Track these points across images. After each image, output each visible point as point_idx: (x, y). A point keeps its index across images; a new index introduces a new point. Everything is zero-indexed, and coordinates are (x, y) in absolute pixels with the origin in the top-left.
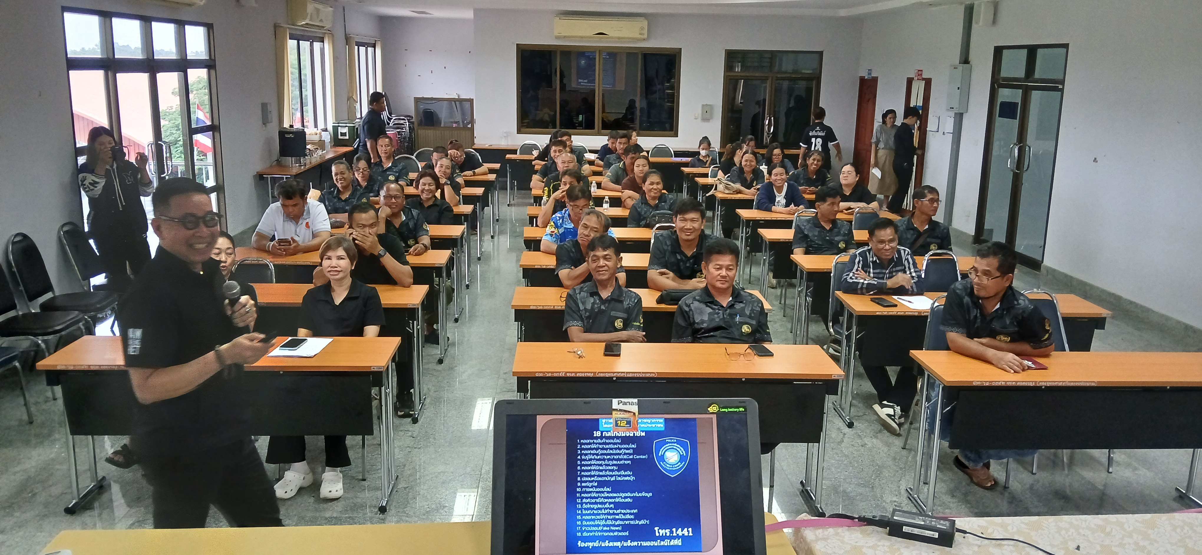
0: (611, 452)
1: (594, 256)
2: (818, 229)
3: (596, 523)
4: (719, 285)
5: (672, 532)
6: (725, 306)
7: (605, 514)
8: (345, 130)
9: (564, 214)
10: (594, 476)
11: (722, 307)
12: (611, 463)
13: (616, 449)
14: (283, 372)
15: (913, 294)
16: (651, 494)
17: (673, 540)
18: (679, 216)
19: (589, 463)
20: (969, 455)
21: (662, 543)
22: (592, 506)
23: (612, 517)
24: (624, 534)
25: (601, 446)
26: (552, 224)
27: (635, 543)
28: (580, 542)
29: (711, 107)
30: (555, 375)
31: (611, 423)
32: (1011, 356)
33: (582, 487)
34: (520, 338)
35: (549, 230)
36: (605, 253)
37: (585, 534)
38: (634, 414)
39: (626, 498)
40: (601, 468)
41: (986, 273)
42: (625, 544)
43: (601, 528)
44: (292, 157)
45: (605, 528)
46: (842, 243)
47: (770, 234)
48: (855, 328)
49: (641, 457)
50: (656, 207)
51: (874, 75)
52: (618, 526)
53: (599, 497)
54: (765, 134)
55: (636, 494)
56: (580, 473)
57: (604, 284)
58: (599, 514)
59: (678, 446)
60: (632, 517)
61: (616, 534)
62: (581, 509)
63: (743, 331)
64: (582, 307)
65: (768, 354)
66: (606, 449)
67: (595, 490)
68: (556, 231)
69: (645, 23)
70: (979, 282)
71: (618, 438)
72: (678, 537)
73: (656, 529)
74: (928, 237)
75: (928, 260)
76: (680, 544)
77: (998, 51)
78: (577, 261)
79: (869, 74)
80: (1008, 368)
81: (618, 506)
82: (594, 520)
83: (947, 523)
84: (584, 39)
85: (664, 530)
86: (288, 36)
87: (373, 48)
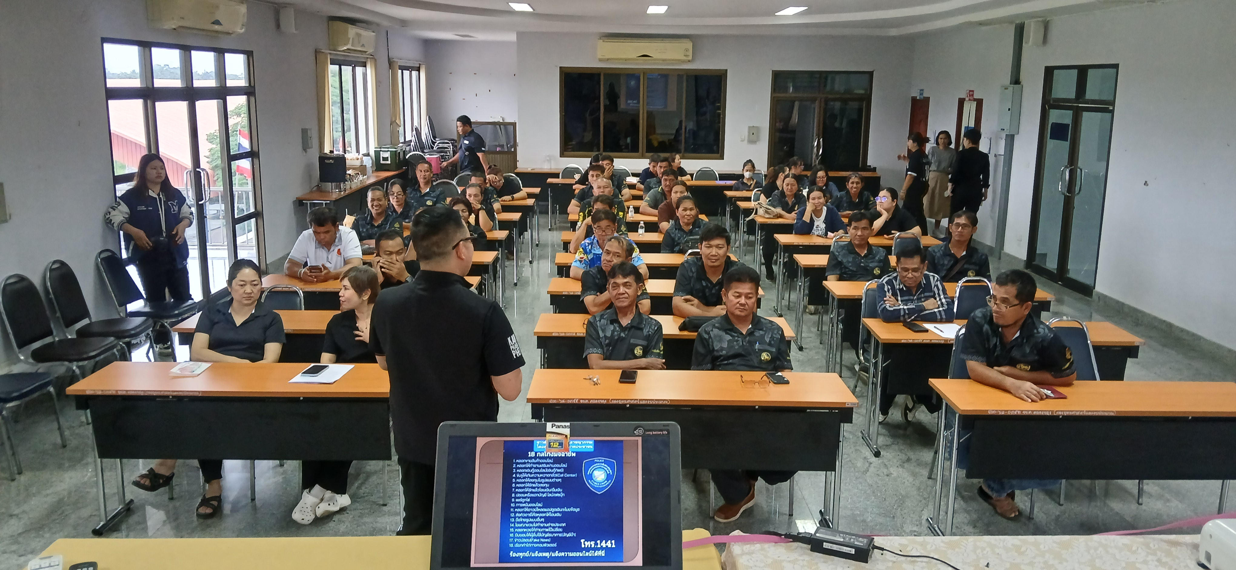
0: (544, 470)
1: (615, 283)
2: (853, 256)
3: (528, 535)
4: (738, 312)
5: (596, 544)
6: (744, 333)
7: (536, 527)
8: (387, 155)
9: (593, 240)
10: (527, 493)
11: (743, 334)
12: (543, 480)
13: (548, 468)
14: (304, 398)
15: (941, 321)
16: (578, 510)
17: (597, 551)
18: (704, 243)
19: (523, 480)
20: (992, 485)
21: (587, 554)
22: (524, 520)
23: (542, 530)
24: (552, 545)
25: (535, 466)
26: (581, 250)
27: (563, 554)
28: (512, 552)
29: (758, 128)
30: (569, 402)
31: (544, 445)
32: (1028, 385)
33: (515, 503)
34: (544, 365)
35: (578, 256)
36: (626, 280)
37: (517, 545)
38: (566, 436)
39: (555, 512)
40: (534, 485)
41: (1005, 300)
42: (553, 555)
43: (531, 540)
44: (331, 182)
45: (535, 540)
46: (877, 269)
47: (804, 260)
48: (880, 356)
49: (572, 475)
50: (691, 233)
51: (925, 95)
52: (548, 538)
53: (531, 512)
54: (814, 156)
55: (565, 510)
56: (515, 490)
57: (624, 311)
58: (531, 527)
59: (606, 465)
60: (561, 530)
61: (545, 545)
62: (514, 523)
63: (763, 358)
64: (601, 334)
65: (783, 381)
66: (540, 468)
67: (527, 505)
68: (585, 257)
69: (689, 45)
70: (998, 310)
71: (550, 458)
72: (602, 548)
73: (582, 541)
74: (966, 263)
75: (961, 287)
76: (603, 555)
77: (1049, 72)
78: (601, 289)
79: (921, 94)
80: (1025, 397)
81: (548, 520)
82: (525, 533)
83: (865, 541)
84: (627, 61)
85: (589, 542)
86: (329, 61)
87: (417, 72)
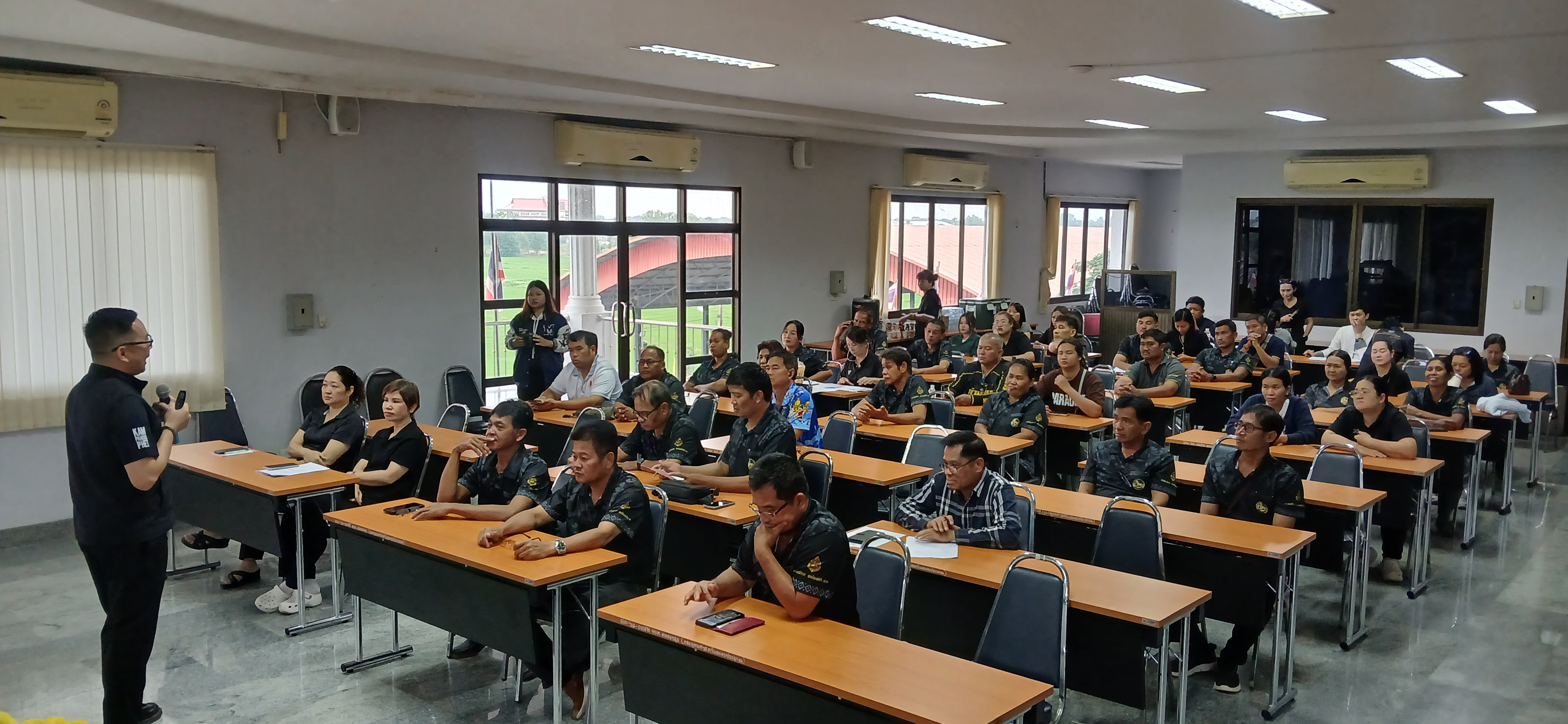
29: (1543, 289)
46: (1138, 480)
69: (1422, 162)
84: (1331, 189)
86: (889, 198)
87: (1123, 210)
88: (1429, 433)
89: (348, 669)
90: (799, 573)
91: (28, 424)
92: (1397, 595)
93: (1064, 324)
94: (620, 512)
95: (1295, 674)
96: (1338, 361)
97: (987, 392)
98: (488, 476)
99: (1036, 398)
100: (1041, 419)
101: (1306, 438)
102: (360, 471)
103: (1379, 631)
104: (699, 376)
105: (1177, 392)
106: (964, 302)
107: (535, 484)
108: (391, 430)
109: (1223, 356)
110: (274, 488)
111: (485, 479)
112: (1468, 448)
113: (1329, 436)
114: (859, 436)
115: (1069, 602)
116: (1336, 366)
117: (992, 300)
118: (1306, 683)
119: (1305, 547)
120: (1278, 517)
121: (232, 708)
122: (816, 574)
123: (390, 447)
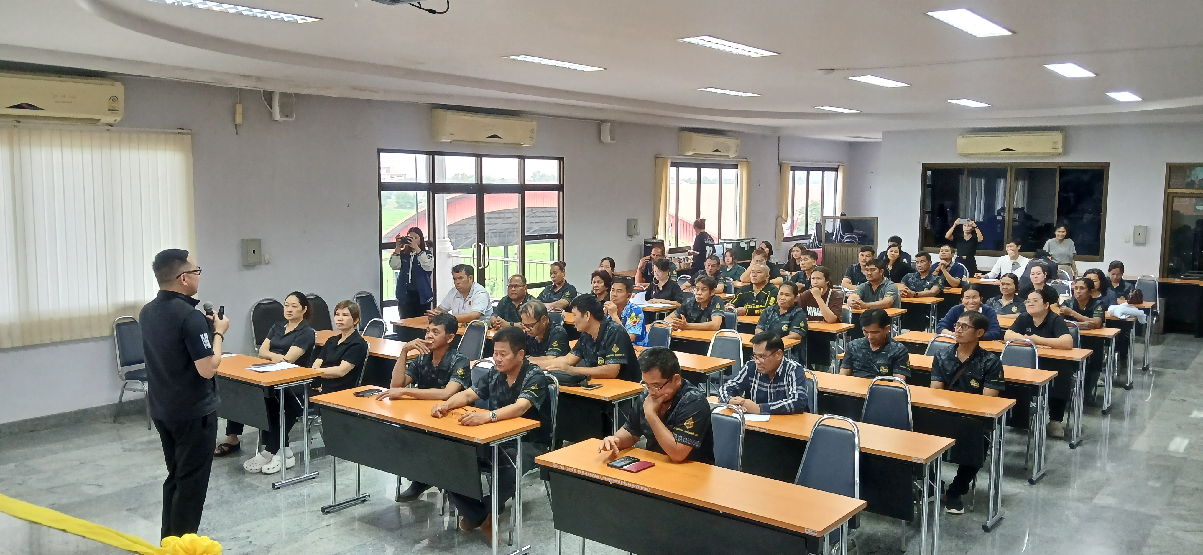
29: (1146, 228)
46: (883, 366)
69: (1058, 137)
84: (991, 156)
86: (669, 164)
87: (834, 172)
88: (1079, 331)
89: (325, 510)
90: (678, 429)
91: (57, 339)
92: (1062, 446)
93: (807, 257)
94: (531, 392)
95: (1003, 501)
96: (1009, 281)
97: (758, 306)
98: (426, 368)
99: (799, 309)
100: (804, 325)
101: (994, 335)
102: (317, 368)
103: (1053, 471)
104: (544, 297)
105: (893, 305)
106: (723, 241)
107: (463, 373)
108: (340, 337)
109: (922, 278)
110: (264, 381)
111: (423, 371)
112: (1107, 341)
113: (1010, 334)
114: (673, 339)
115: (860, 448)
116: (1008, 284)
117: (744, 239)
118: (1008, 507)
119: (1009, 410)
120: (986, 390)
121: (249, 539)
122: (690, 430)
123: (340, 350)
